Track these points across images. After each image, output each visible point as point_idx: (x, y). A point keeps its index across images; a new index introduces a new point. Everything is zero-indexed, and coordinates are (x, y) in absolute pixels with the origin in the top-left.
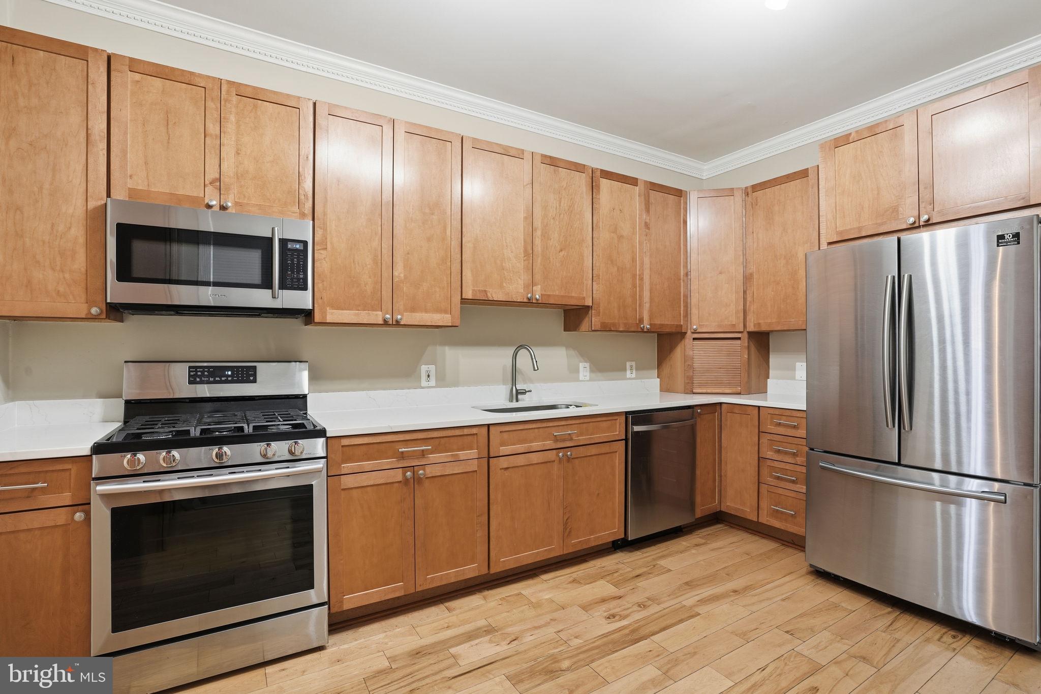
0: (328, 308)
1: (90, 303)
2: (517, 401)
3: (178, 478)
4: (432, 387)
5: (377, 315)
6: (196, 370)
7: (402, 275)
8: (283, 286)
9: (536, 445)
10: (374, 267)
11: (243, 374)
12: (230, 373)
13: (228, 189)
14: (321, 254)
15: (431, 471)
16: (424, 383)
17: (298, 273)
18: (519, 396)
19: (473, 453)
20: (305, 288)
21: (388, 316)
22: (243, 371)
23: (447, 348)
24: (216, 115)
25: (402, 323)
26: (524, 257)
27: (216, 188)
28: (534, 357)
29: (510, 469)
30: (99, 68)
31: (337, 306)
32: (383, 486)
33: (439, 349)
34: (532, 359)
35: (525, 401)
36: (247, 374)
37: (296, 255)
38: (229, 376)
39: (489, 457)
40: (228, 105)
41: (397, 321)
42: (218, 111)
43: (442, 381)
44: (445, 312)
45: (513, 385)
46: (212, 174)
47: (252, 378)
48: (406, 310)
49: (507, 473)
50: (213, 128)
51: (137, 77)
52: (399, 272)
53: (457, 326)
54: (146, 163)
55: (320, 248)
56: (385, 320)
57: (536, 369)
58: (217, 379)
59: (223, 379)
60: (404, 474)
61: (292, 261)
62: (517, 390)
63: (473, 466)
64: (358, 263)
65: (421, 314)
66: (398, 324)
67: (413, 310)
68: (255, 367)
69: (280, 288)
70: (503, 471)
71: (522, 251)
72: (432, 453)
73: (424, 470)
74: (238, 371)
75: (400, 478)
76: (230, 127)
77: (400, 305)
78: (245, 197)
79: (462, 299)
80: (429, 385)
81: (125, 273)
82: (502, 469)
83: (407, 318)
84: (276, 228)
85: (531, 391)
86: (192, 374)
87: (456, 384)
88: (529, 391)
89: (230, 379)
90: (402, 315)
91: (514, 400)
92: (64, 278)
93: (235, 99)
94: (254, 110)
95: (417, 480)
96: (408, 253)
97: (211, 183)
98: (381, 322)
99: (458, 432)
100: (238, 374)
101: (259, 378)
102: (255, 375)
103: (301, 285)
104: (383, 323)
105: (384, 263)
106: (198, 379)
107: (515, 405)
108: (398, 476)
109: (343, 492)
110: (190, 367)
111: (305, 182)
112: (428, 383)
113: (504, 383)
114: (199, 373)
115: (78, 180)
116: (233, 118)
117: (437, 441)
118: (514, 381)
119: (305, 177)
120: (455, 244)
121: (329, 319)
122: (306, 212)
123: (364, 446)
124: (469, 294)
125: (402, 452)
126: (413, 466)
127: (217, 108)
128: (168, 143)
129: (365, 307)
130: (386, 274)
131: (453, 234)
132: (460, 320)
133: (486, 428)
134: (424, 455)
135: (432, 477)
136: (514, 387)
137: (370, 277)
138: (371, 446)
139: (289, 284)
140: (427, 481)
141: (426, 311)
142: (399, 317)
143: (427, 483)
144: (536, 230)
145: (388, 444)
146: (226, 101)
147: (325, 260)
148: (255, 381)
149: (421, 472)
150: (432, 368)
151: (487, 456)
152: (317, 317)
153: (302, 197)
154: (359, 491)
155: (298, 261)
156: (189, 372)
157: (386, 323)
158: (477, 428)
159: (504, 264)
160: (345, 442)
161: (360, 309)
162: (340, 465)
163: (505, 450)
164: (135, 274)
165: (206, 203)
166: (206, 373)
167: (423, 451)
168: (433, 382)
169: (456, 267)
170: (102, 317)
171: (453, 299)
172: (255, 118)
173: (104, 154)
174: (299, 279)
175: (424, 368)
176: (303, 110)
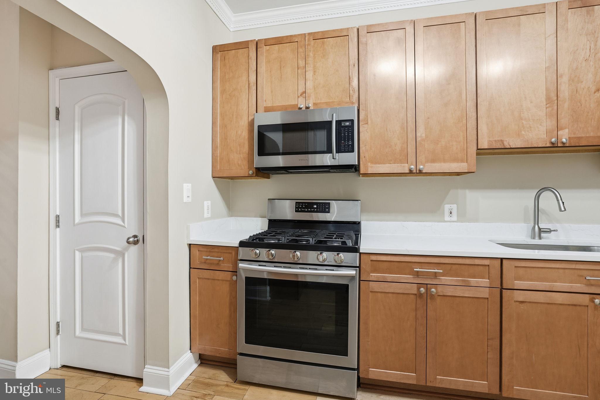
0: (369, 164)
1: (250, 169)
2: (540, 238)
3: (274, 266)
4: (453, 222)
5: (404, 166)
6: (299, 204)
7: (424, 135)
8: (338, 151)
9: (559, 286)
10: (402, 131)
11: (322, 207)
12: (315, 206)
13: (309, 97)
14: (364, 127)
15: (441, 290)
16: (447, 218)
17: (348, 141)
18: (543, 235)
19: (485, 282)
20: (352, 151)
21: (412, 167)
22: (322, 205)
23: (467, 191)
24: (303, 55)
25: (424, 172)
26: (546, 105)
27: (304, 97)
28: (559, 199)
29: (526, 304)
30: (253, 49)
31: (375, 161)
32: (401, 295)
33: (460, 192)
34: (558, 200)
35: (549, 239)
36: (325, 208)
37: (347, 130)
38: (315, 208)
39: (502, 289)
40: (309, 47)
41: (420, 170)
42: (304, 52)
43: (462, 217)
44: (462, 161)
45: (535, 224)
46: (301, 90)
47: (327, 210)
48: (427, 161)
49: (522, 306)
50: (302, 63)
51: (268, 47)
52: (421, 133)
53: (474, 172)
54: (272, 92)
55: (364, 123)
56: (410, 170)
57: (563, 209)
58: (309, 210)
59: (312, 210)
60: (419, 289)
61: (344, 134)
62: (540, 229)
63: (485, 293)
64: (390, 131)
65: (440, 164)
66: (420, 172)
67: (433, 161)
68: (329, 203)
69: (337, 152)
70: (518, 303)
71: (544, 100)
72: (443, 276)
73: (436, 289)
74: (320, 205)
75: (415, 291)
76: (310, 60)
77: (421, 158)
78: (318, 99)
79: (478, 149)
80: (451, 220)
81: (262, 152)
82: (517, 301)
83: (428, 168)
84: (334, 114)
85: (557, 231)
86: (297, 206)
87: (475, 220)
88: (554, 231)
89: (315, 210)
90: (424, 166)
91: (537, 237)
92: (240, 157)
93: (312, 42)
94: (323, 46)
95: (429, 296)
96: (428, 118)
97: (301, 95)
98: (408, 172)
99: (468, 261)
100: (320, 207)
101: (331, 210)
102: (329, 208)
103: (350, 149)
104: (409, 172)
105: (409, 128)
106: (300, 210)
107: (537, 241)
108: (414, 289)
109: (370, 294)
110: (296, 203)
111: (353, 81)
112: (451, 218)
113: (526, 221)
114: (300, 206)
115: (245, 107)
116: (311, 54)
117: (449, 267)
118: (537, 220)
119: (353, 79)
120: (471, 104)
121: (370, 171)
122: (354, 101)
123: (387, 263)
124: (484, 144)
125: (418, 272)
126: (427, 284)
127: (303, 51)
128: (281, 78)
129: (396, 161)
130: (411, 136)
131: (468, 96)
132: (476, 167)
133: (499, 261)
134: (436, 276)
135: (444, 296)
136: (536, 226)
137: (399, 140)
138: (392, 263)
139: (343, 149)
140: (439, 297)
141: (445, 161)
142: (421, 167)
143: (438, 300)
144: (561, 76)
145: (405, 264)
146: (308, 45)
147: (367, 131)
148: (329, 212)
149: (433, 290)
150: (454, 207)
151: (499, 286)
152: (362, 171)
153: (351, 92)
154: (383, 295)
155: (348, 134)
156: (296, 205)
157: (411, 172)
158: (489, 260)
159: (522, 115)
160: (374, 258)
161: (391, 163)
162: (370, 274)
163: (518, 284)
164: (267, 152)
165: (298, 107)
166: (304, 206)
167: (436, 273)
168: (454, 217)
169: (472, 123)
170: (254, 176)
171: (469, 150)
172: (323, 50)
173: (255, 92)
174: (349, 145)
175: (447, 207)
176: (351, 36)
